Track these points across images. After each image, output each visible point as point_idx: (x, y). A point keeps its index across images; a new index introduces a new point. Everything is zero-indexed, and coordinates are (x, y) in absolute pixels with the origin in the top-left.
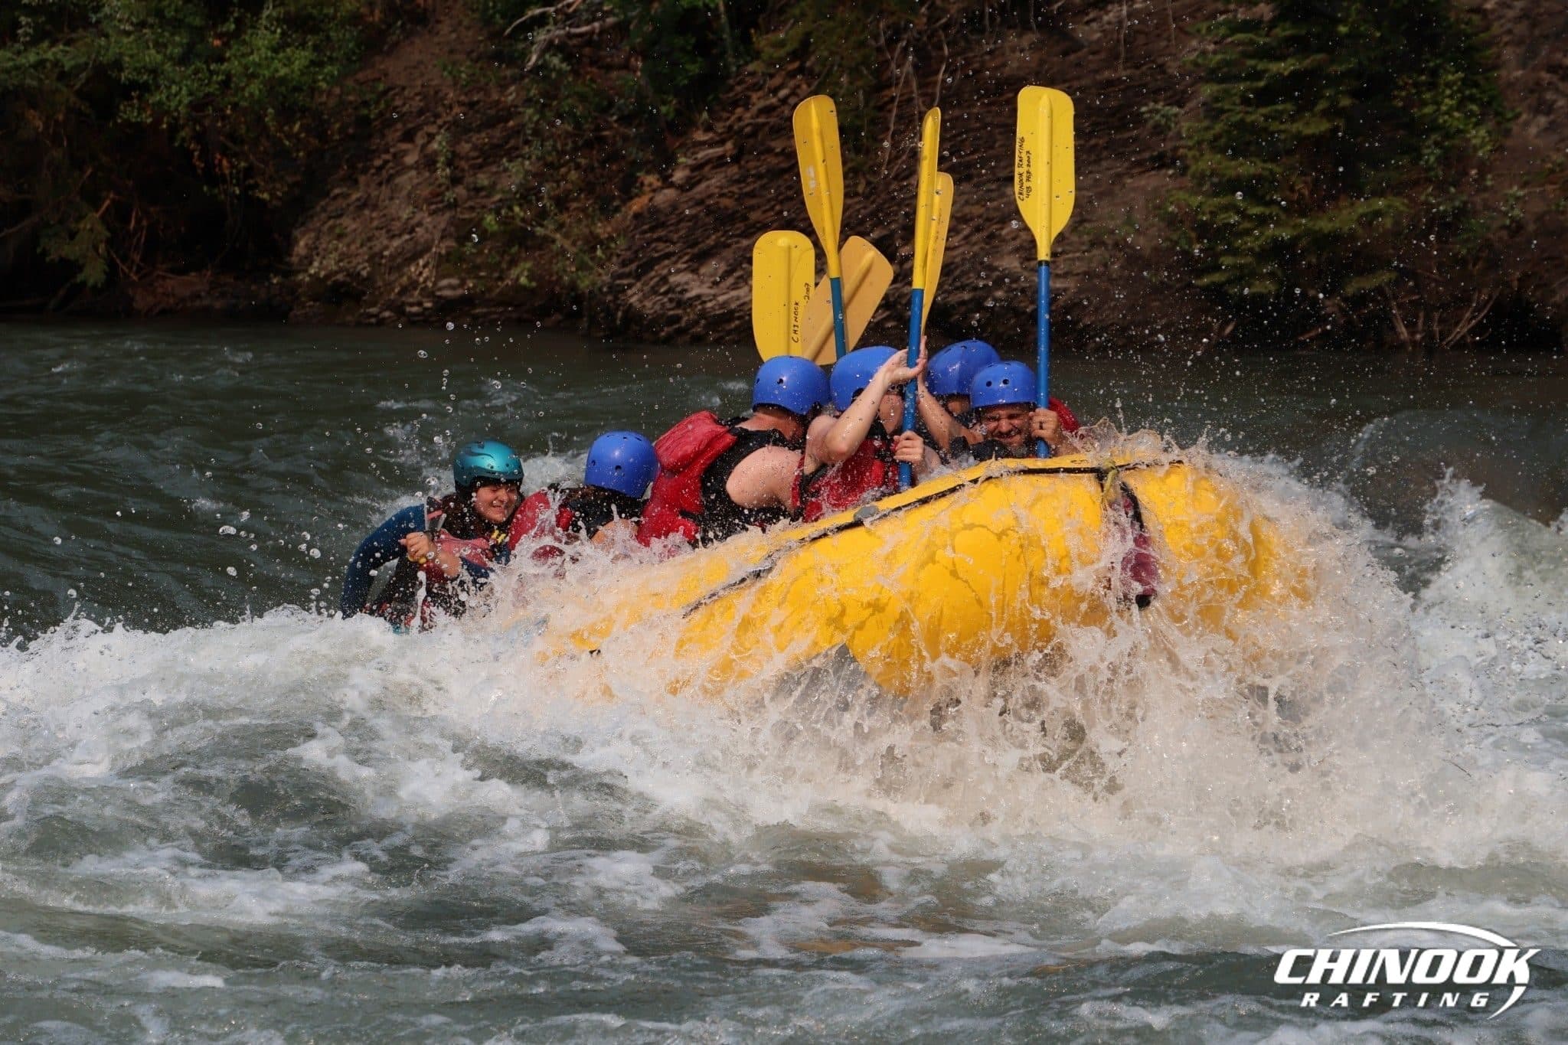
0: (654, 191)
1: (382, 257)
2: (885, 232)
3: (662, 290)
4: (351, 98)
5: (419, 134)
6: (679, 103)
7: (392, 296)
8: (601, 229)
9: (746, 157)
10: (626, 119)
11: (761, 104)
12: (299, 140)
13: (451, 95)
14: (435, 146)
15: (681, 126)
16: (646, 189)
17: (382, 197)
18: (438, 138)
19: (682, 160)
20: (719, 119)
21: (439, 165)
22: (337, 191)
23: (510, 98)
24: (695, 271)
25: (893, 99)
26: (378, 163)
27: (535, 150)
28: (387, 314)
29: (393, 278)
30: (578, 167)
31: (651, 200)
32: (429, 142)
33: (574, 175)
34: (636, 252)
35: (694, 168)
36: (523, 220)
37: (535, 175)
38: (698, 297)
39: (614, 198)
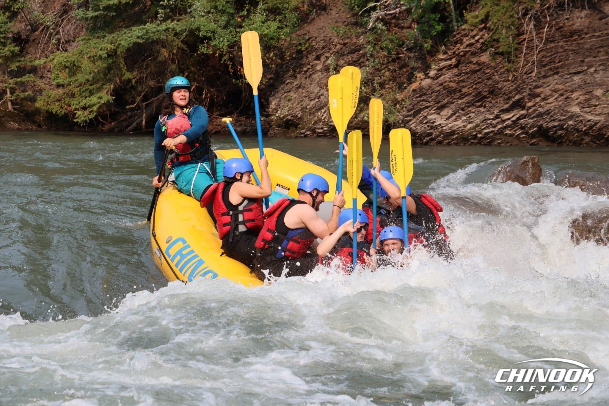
0: (421, 80)
1: (307, 109)
2: (521, 97)
3: (425, 122)
4: (294, 42)
5: (323, 57)
6: (432, 42)
7: (311, 125)
8: (399, 96)
9: (461, 65)
10: (409, 50)
11: (468, 42)
12: (272, 60)
13: (336, 40)
14: (329, 62)
15: (433, 52)
16: (418, 79)
17: (307, 83)
18: (330, 58)
19: (433, 67)
20: (450, 49)
21: (331, 70)
22: (288, 81)
23: (361, 41)
24: (438, 114)
25: (525, 40)
26: (305, 69)
27: (370, 63)
28: (308, 133)
29: (311, 117)
30: (389, 70)
31: (420, 83)
32: (327, 60)
33: (387, 74)
34: (414, 106)
35: (439, 70)
36: (366, 93)
37: (371, 74)
38: (440, 125)
39: (404, 83)
